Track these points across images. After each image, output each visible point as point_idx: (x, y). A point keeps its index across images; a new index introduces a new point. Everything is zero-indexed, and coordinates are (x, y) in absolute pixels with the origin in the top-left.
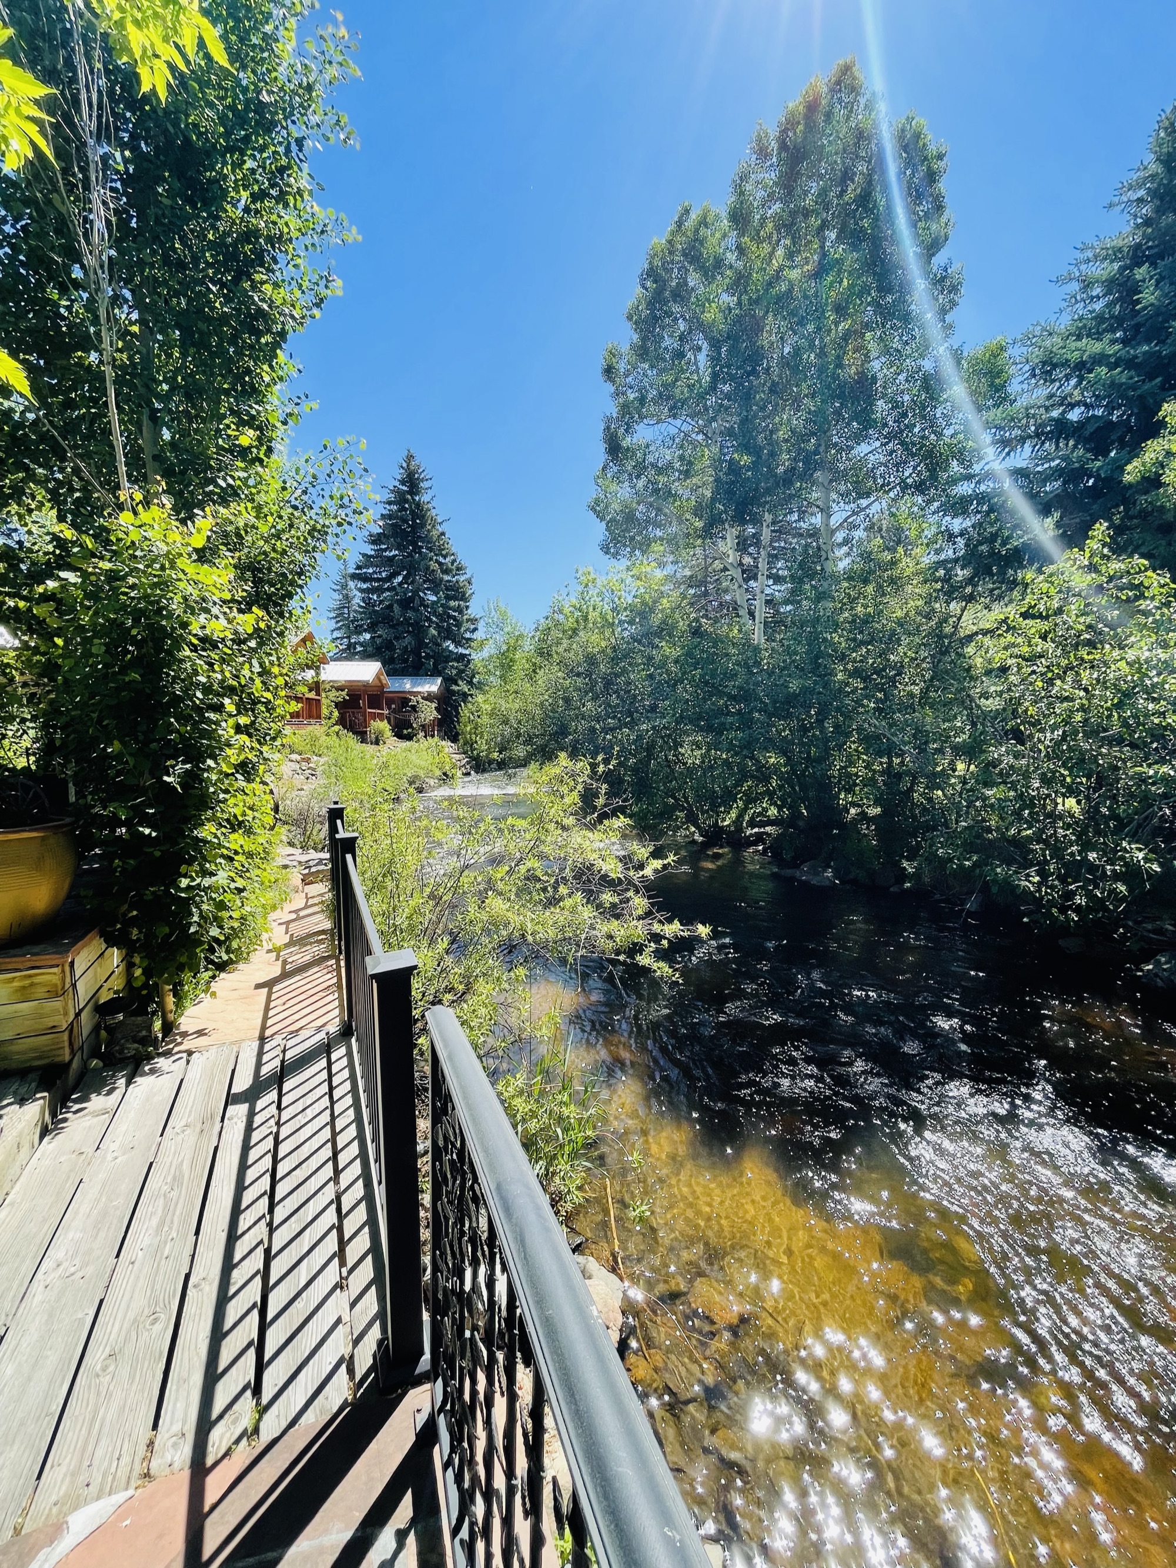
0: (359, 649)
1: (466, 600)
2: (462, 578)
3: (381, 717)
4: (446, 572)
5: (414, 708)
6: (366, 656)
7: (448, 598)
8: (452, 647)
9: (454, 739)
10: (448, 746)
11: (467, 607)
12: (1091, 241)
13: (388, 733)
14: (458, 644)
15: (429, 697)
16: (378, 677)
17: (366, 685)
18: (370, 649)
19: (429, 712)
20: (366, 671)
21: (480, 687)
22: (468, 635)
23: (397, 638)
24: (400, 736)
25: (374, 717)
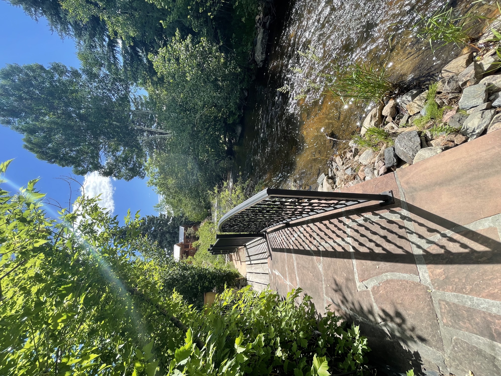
0: (169, 252)
1: (154, 218)
2: (147, 219)
3: (191, 244)
4: (144, 224)
5: (189, 235)
6: (172, 249)
7: (153, 223)
8: (170, 222)
9: (200, 223)
10: (202, 224)
11: (157, 217)
12: (49, 27)
13: (196, 242)
14: (168, 221)
15: (186, 230)
16: (179, 245)
17: (181, 249)
18: (170, 248)
19: (191, 230)
20: (177, 249)
21: (183, 214)
22: (166, 217)
23: (167, 240)
24: (198, 239)
25: (191, 247)
